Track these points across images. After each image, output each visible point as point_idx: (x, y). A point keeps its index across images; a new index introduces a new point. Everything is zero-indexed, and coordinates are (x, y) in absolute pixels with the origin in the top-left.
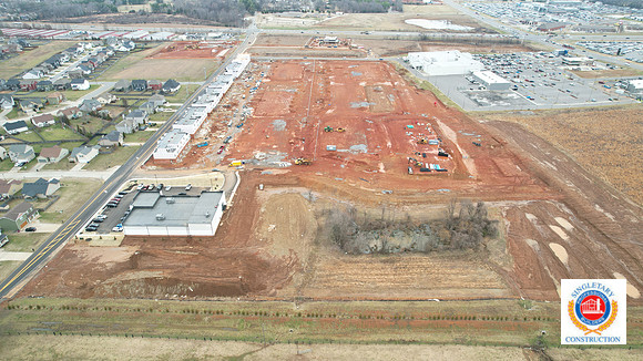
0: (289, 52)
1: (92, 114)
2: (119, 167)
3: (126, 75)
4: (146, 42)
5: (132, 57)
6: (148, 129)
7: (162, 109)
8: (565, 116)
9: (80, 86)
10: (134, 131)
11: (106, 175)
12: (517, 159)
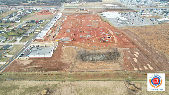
0: (72, 12)
1: (21, 29)
2: (28, 42)
3: (30, 19)
4: (35, 10)
5: (31, 14)
6: (35, 32)
7: (39, 27)
8: (141, 28)
9: (18, 22)
10: (32, 33)
11: (24, 44)
12: (127, 38)
